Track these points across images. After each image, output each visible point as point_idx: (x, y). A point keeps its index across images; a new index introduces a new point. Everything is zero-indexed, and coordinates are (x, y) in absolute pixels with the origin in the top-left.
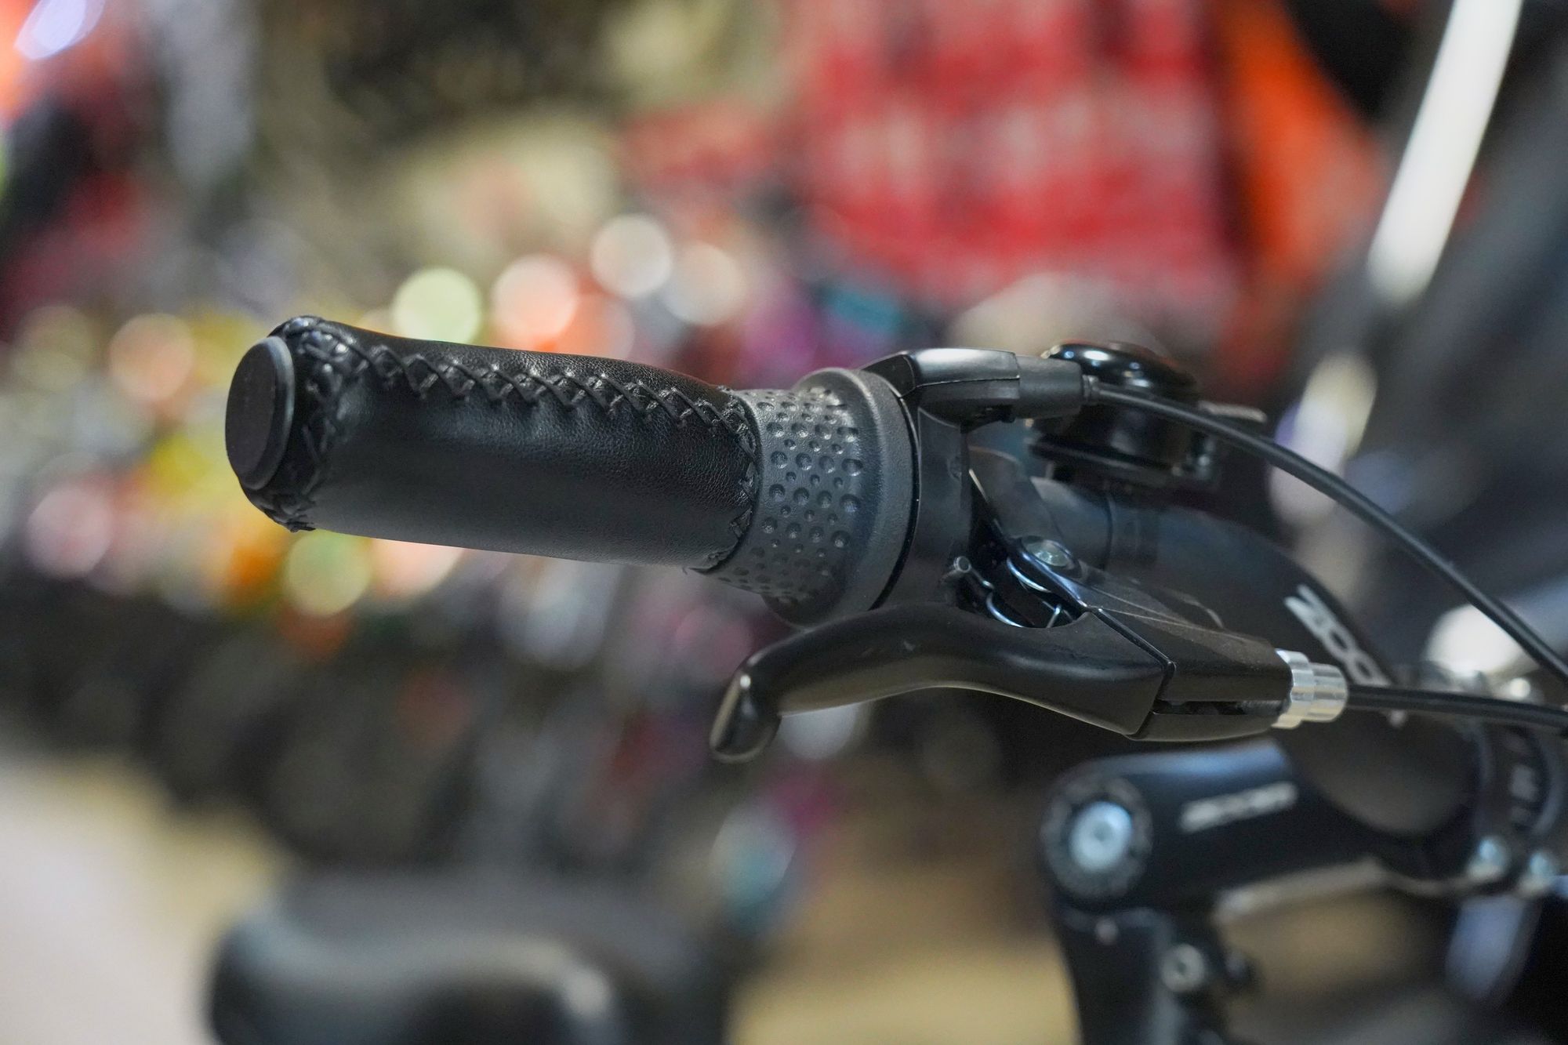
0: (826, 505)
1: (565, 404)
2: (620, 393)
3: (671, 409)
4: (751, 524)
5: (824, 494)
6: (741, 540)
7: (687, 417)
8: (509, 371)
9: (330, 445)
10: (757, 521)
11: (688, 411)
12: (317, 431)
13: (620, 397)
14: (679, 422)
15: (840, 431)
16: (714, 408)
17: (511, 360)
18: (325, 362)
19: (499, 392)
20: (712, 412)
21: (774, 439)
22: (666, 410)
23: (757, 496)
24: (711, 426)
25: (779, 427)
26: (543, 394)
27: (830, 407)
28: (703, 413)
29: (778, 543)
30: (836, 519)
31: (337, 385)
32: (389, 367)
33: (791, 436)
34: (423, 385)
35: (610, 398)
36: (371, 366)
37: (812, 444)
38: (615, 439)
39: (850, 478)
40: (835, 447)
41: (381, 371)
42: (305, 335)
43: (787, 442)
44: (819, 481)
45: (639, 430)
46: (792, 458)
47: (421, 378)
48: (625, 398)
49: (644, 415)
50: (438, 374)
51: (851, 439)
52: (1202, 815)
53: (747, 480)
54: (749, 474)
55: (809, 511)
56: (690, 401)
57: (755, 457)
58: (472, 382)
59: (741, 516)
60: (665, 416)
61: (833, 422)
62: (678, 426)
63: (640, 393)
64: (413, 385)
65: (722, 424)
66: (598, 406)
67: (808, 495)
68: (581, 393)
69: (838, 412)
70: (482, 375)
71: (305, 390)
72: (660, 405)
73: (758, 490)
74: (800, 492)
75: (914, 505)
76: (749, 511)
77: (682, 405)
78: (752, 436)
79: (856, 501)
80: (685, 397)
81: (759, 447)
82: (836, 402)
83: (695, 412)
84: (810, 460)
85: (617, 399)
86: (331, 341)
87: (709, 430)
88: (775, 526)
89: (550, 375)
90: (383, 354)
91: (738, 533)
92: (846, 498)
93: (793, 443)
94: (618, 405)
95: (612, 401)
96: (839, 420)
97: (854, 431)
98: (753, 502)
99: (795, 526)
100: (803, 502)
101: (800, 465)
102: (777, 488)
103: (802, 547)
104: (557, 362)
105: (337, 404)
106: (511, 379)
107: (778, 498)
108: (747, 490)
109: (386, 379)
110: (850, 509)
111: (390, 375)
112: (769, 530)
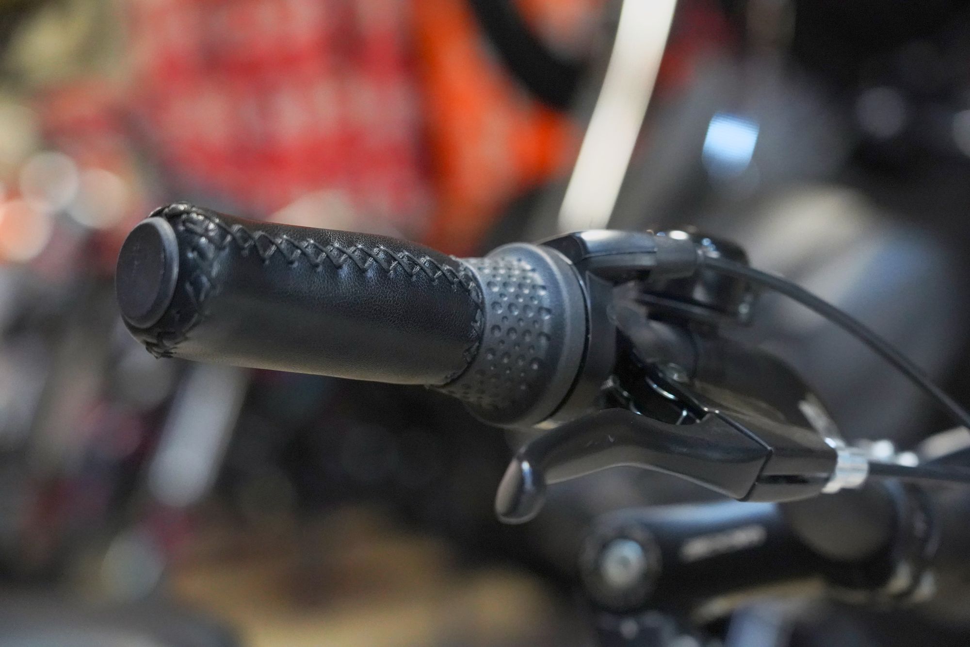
0: (528, 339)
1: (361, 267)
2: (395, 260)
3: (428, 271)
4: (478, 353)
5: (527, 332)
6: (470, 364)
7: (439, 277)
8: (321, 243)
9: (206, 297)
10: (482, 350)
11: (439, 273)
12: (197, 286)
13: (396, 263)
14: (434, 280)
15: (534, 287)
16: (454, 271)
17: (321, 236)
18: (201, 236)
19: (317, 258)
20: (454, 273)
21: (493, 293)
22: (425, 272)
23: (483, 333)
24: (453, 284)
25: (495, 285)
26: (345, 260)
27: (524, 271)
28: (448, 274)
29: (495, 366)
30: (534, 348)
31: (211, 253)
32: (246, 241)
33: (503, 291)
34: (267, 253)
35: (390, 264)
36: (234, 239)
37: (517, 296)
38: (394, 292)
39: (542, 321)
40: (532, 298)
41: (240, 242)
42: (184, 216)
43: (502, 295)
44: (523, 322)
45: (409, 287)
46: (504, 306)
47: (266, 248)
48: (399, 263)
49: (411, 276)
50: (276, 245)
51: (542, 293)
52: (697, 549)
53: (476, 322)
54: (478, 317)
55: (517, 344)
56: (439, 266)
57: (481, 306)
58: (299, 251)
59: (471, 347)
60: (425, 276)
61: (528, 281)
62: (433, 283)
63: (408, 260)
64: (261, 252)
65: (460, 282)
66: (383, 269)
67: (516, 332)
68: (371, 260)
69: (530, 274)
70: (305, 246)
71: (186, 256)
72: (422, 269)
73: (484, 329)
74: (511, 330)
75: (587, 339)
76: (477, 344)
77: (436, 268)
78: (479, 291)
79: (548, 338)
80: (436, 263)
81: (483, 298)
82: (528, 267)
83: (444, 274)
84: (517, 308)
85: (394, 264)
86: (203, 221)
87: (452, 286)
88: (494, 354)
89: (348, 247)
90: (240, 231)
91: (469, 360)
92: (541, 334)
93: (505, 296)
94: (395, 269)
95: (391, 266)
96: (532, 279)
97: (544, 288)
98: (480, 338)
99: (507, 354)
100: (513, 336)
101: (511, 312)
102: (495, 327)
103: (510, 369)
104: (351, 237)
105: (211, 266)
106: (324, 249)
107: (497, 334)
108: (477, 329)
109: (243, 249)
110: (543, 341)
111: (246, 245)
112: (490, 357)
